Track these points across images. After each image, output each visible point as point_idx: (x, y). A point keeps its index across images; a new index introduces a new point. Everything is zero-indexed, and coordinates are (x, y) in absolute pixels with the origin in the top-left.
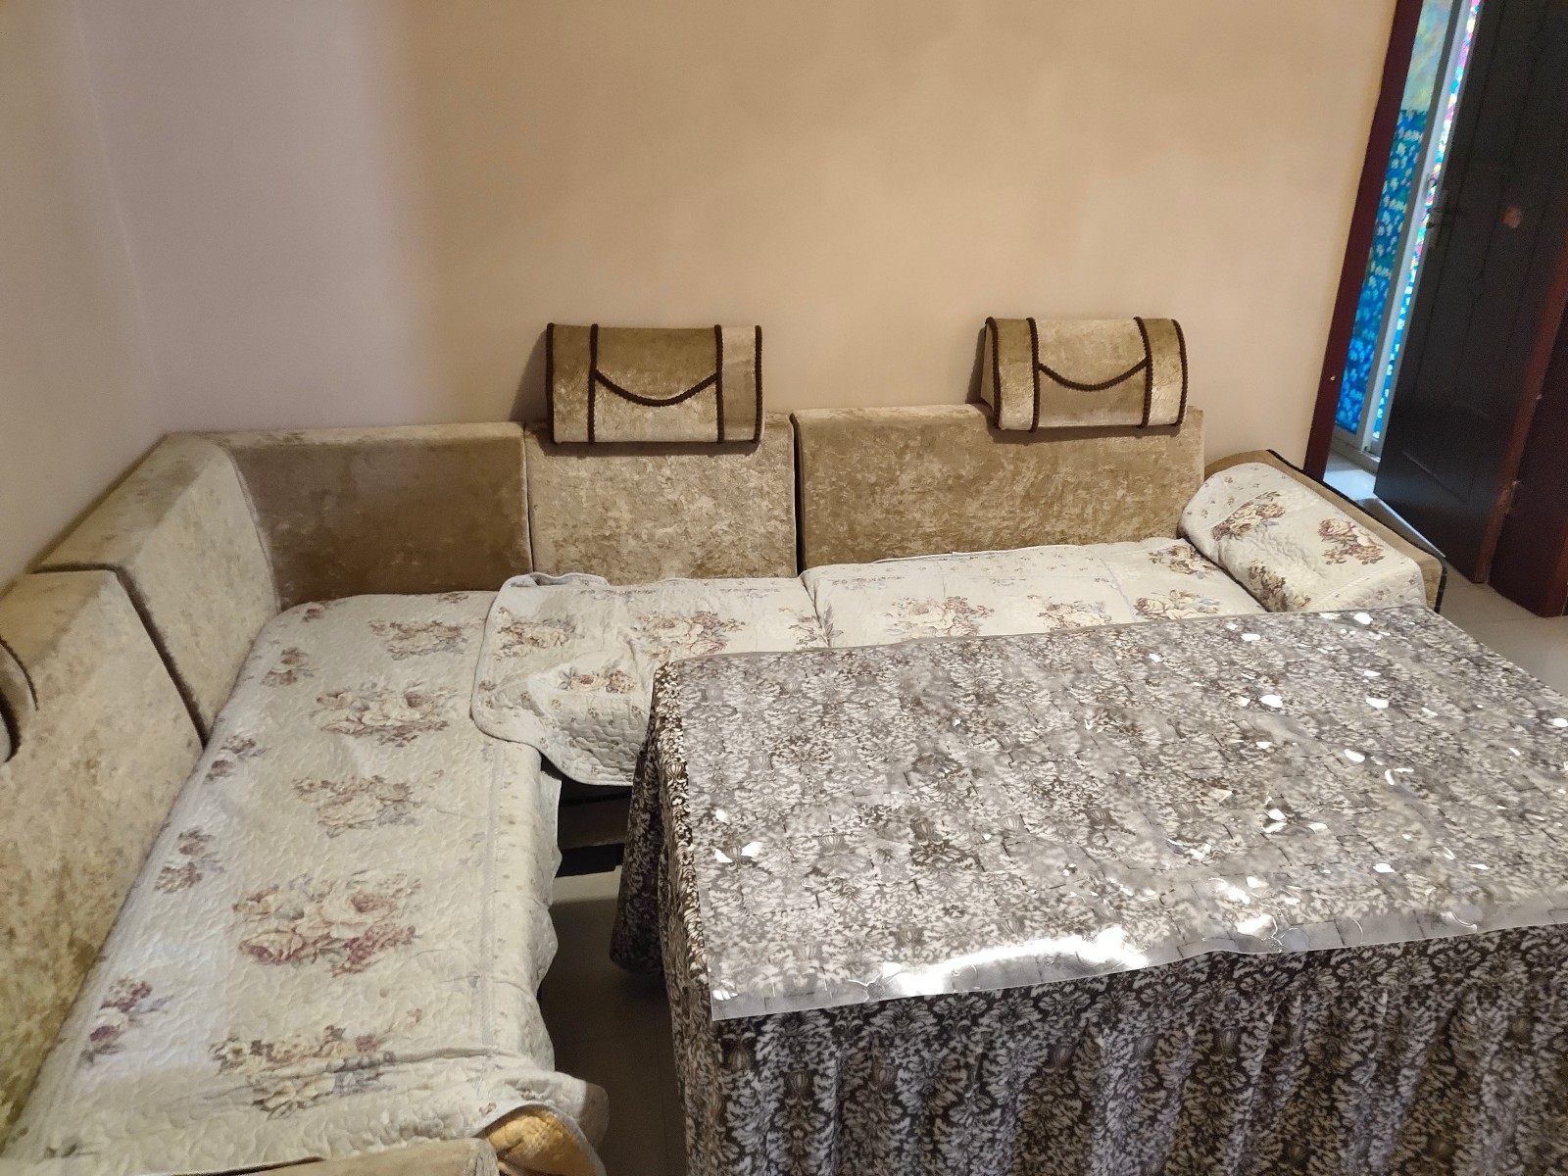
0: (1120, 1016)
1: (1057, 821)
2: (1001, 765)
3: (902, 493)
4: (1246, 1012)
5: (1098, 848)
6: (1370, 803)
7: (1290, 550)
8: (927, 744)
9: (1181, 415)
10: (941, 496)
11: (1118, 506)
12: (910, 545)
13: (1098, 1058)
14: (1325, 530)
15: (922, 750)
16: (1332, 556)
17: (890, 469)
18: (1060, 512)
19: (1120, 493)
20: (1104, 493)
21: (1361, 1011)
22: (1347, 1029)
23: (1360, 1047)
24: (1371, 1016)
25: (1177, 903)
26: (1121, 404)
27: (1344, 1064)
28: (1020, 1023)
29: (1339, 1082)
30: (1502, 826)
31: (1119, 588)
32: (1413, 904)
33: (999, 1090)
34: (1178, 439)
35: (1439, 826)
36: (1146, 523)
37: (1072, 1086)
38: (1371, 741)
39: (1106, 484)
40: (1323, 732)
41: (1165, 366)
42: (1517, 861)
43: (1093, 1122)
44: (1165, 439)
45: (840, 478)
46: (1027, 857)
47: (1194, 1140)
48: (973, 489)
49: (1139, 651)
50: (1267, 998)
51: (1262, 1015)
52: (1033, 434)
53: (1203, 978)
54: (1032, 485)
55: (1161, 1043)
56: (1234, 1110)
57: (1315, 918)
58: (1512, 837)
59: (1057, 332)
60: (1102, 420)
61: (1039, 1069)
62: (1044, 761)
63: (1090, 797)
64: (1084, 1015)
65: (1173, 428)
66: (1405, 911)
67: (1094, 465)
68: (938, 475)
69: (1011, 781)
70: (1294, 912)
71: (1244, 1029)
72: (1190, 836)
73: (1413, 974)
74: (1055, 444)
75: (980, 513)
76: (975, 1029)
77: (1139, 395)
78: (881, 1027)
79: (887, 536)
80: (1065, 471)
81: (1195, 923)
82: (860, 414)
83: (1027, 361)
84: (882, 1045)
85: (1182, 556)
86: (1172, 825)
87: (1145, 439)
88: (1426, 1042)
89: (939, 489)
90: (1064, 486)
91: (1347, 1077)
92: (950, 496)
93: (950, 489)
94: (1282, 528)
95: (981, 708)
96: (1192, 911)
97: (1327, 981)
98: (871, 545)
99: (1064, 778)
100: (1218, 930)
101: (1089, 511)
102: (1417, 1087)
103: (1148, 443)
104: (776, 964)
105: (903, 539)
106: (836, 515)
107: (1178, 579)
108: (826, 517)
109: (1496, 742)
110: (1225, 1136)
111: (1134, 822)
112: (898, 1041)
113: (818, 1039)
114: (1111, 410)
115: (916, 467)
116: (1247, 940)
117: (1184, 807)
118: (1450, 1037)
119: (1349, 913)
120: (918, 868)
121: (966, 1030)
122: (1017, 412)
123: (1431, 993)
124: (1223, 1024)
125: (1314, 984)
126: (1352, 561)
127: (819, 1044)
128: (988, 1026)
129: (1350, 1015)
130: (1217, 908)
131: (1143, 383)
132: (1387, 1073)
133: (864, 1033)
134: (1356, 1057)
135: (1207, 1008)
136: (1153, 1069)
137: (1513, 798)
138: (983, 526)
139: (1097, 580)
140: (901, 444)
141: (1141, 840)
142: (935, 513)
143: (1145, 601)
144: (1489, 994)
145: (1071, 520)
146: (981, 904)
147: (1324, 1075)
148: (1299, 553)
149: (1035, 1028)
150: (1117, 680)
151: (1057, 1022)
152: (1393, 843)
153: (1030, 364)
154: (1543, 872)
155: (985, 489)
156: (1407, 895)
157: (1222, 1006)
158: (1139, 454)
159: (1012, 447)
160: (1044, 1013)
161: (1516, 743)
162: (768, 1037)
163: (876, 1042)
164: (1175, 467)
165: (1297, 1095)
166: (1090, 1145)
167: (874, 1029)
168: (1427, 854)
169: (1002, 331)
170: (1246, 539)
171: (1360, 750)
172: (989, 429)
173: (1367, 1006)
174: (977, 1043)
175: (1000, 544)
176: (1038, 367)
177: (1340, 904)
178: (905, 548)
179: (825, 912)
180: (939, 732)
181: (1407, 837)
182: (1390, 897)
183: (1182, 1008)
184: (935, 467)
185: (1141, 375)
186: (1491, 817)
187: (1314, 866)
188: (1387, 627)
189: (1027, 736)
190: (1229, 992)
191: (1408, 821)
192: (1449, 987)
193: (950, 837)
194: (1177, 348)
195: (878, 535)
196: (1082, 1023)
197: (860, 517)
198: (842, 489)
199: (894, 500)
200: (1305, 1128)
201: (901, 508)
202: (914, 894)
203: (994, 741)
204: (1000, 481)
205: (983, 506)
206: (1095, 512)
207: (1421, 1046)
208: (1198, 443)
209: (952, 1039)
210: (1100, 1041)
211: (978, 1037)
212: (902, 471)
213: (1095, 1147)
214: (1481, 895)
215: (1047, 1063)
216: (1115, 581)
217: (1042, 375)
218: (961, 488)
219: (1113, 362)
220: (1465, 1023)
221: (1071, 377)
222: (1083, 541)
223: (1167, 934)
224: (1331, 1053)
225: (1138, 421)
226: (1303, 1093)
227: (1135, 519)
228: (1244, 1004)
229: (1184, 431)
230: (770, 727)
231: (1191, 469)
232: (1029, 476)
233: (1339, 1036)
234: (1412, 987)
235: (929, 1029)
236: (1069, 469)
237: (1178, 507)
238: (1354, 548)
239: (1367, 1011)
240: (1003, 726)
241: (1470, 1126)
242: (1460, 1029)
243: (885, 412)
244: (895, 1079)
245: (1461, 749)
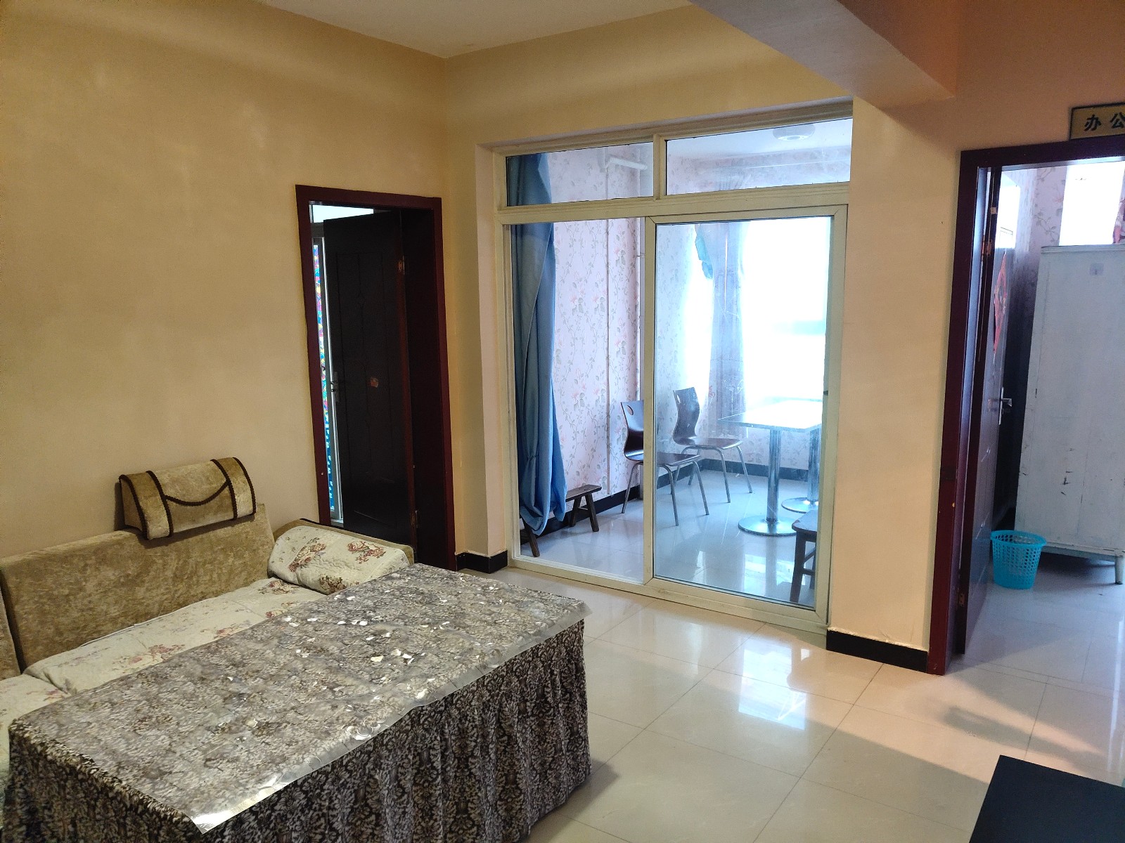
0: (382, 761)
1: (314, 694)
2: (269, 685)
3: (90, 595)
4: (429, 739)
5: (340, 697)
6: (439, 640)
7: (336, 563)
8: (224, 692)
9: (254, 508)
10: (118, 590)
11: (231, 570)
12: (103, 628)
13: (378, 787)
14: (351, 548)
15: (222, 696)
16: (361, 559)
17: (77, 582)
18: (198, 581)
19: (231, 560)
20: (221, 563)
21: (469, 721)
22: (467, 732)
23: (474, 738)
24: (474, 722)
25: (388, 700)
26: (220, 508)
27: (470, 750)
28: (341, 782)
29: (470, 759)
30: (490, 628)
31: (252, 612)
32: (475, 664)
33: (338, 825)
34: (255, 522)
35: (469, 636)
36: (249, 574)
37: (369, 810)
38: (427, 619)
39: (221, 557)
40: (406, 622)
41: (238, 483)
42: (501, 637)
43: (382, 823)
44: (247, 524)
45: (41, 597)
46: (311, 711)
47: (422, 817)
48: (138, 581)
49: (302, 620)
50: (435, 729)
51: (436, 737)
52: (171, 537)
53: (409, 728)
54: (177, 568)
55: (400, 770)
56: (435, 790)
57: (443, 683)
58: (495, 631)
59: (169, 476)
60: (211, 520)
61: (352, 807)
62: (290, 677)
63: (322, 681)
64: (367, 766)
65: (250, 517)
66: (473, 668)
67: (212, 548)
68: (113, 578)
69: (280, 689)
70: (435, 684)
71: (430, 748)
72: (377, 677)
73: (483, 697)
74: (185, 541)
75: (148, 594)
76: (323, 793)
77: (228, 502)
78: (280, 810)
79: (85, 626)
80: (195, 556)
81: (399, 703)
82: (44, 552)
83: (156, 496)
84: (282, 821)
85: (277, 586)
86: (367, 677)
87: (236, 526)
88: (494, 728)
89: (115, 587)
90: (196, 565)
91: (473, 756)
92: (124, 589)
93: (123, 585)
94: (327, 555)
95: (240, 669)
96: (396, 699)
97: (455, 712)
98: (75, 636)
99: (304, 679)
100: (410, 701)
101: (215, 576)
102: (496, 753)
103: (239, 528)
104: (221, 797)
105: (97, 626)
106: (42, 623)
107: (281, 597)
108: (34, 626)
109: (473, 602)
110: (434, 806)
111: (349, 681)
112: (289, 816)
113: (251, 831)
114: (216, 513)
115: (96, 576)
116: (422, 701)
117: (367, 669)
118: (501, 723)
119: (454, 676)
120: (261, 737)
121: (319, 795)
122: (159, 526)
123: (490, 704)
124: (422, 749)
125: (450, 715)
126: (371, 558)
127: (252, 833)
128: (328, 789)
129: (466, 725)
130: (405, 694)
131: (229, 495)
132: (485, 750)
133: (272, 818)
134: (473, 744)
135: (414, 744)
136: (399, 786)
137: (489, 618)
138: (150, 602)
139: (237, 611)
140: (82, 564)
141: (357, 687)
142: (116, 602)
143: (270, 613)
144: (508, 696)
145: (205, 584)
146: (302, 736)
147: (463, 761)
148: (343, 564)
149: (347, 783)
150: (301, 634)
151: (356, 775)
152: (456, 648)
153: (159, 497)
154: (511, 637)
155: (147, 579)
156: (471, 662)
157: (419, 740)
158: (236, 535)
159: (159, 550)
160: (350, 772)
161: (481, 600)
162: (227, 838)
163: (278, 820)
164: (258, 538)
165: (456, 776)
166: (383, 837)
167: (277, 813)
168: (470, 647)
169: (134, 482)
170: (310, 566)
171: (425, 624)
172: (140, 541)
173: (471, 718)
174: (325, 800)
175: (164, 610)
176: (165, 498)
177: (450, 674)
178: (99, 632)
179: (227, 772)
180: (226, 685)
181: (461, 644)
182: (466, 665)
183: (405, 747)
184: (110, 574)
185: (226, 490)
186: (485, 627)
187: (433, 667)
188: (408, 576)
189: (273, 671)
190: (421, 731)
191: (458, 639)
192: (495, 698)
193: (267, 721)
194: (242, 472)
195: (78, 628)
196: (367, 772)
197: (62, 619)
198: (43, 604)
199: (85, 602)
200: (462, 791)
201: (92, 606)
202: (268, 746)
203: (258, 679)
204: (156, 571)
205: (148, 590)
206: (219, 575)
207: (493, 730)
208: (266, 522)
209: (313, 803)
210: (377, 777)
211: (325, 797)
212: (86, 581)
213: (386, 837)
214: (495, 652)
215: (355, 803)
216: (247, 609)
217: (169, 502)
218: (132, 582)
219: (208, 486)
220: (504, 713)
221: (186, 499)
222: (216, 594)
223: (391, 711)
224: (463, 747)
225: (232, 516)
226: (458, 774)
227: (243, 574)
228: (427, 736)
229: (257, 517)
230: (121, 721)
231: (267, 537)
232: (173, 564)
233: (465, 738)
234: (484, 703)
235: (302, 802)
236: (197, 554)
237: (265, 560)
238: (370, 552)
239: (471, 720)
240: (258, 671)
241: (518, 760)
242: (504, 717)
243: (62, 548)
244: (291, 838)
245: (462, 609)
